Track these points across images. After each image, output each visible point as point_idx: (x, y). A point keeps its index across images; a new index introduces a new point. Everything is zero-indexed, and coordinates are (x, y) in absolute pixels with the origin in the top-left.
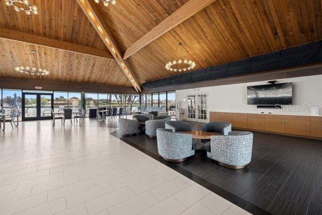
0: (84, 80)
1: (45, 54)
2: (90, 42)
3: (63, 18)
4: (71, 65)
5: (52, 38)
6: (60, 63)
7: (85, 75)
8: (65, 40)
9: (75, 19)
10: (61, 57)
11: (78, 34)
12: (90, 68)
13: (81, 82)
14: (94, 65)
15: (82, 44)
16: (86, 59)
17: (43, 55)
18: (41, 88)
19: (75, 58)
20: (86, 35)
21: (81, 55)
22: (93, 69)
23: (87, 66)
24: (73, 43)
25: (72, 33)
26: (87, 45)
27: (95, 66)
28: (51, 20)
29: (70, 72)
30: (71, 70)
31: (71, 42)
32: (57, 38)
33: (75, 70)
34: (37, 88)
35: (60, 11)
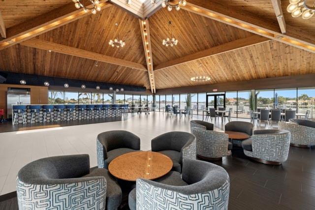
0: (252, 76)
1: (207, 63)
2: (231, 36)
3: (200, 31)
4: (229, 65)
5: (203, 50)
6: (221, 67)
7: (250, 71)
8: (212, 46)
9: (207, 25)
10: (218, 62)
11: (216, 35)
12: (249, 61)
13: (250, 80)
14: (252, 57)
15: (226, 42)
16: (239, 55)
17: (206, 64)
18: (216, 90)
19: (228, 58)
20: (223, 32)
21: (231, 52)
22: (253, 61)
23: (244, 60)
24: (218, 45)
25: (212, 37)
26: (231, 41)
27: (254, 58)
28: (195, 37)
29: (233, 72)
30: (232, 70)
31: (216, 46)
32: (206, 48)
33: (236, 69)
34: (214, 90)
35: (195, 27)
